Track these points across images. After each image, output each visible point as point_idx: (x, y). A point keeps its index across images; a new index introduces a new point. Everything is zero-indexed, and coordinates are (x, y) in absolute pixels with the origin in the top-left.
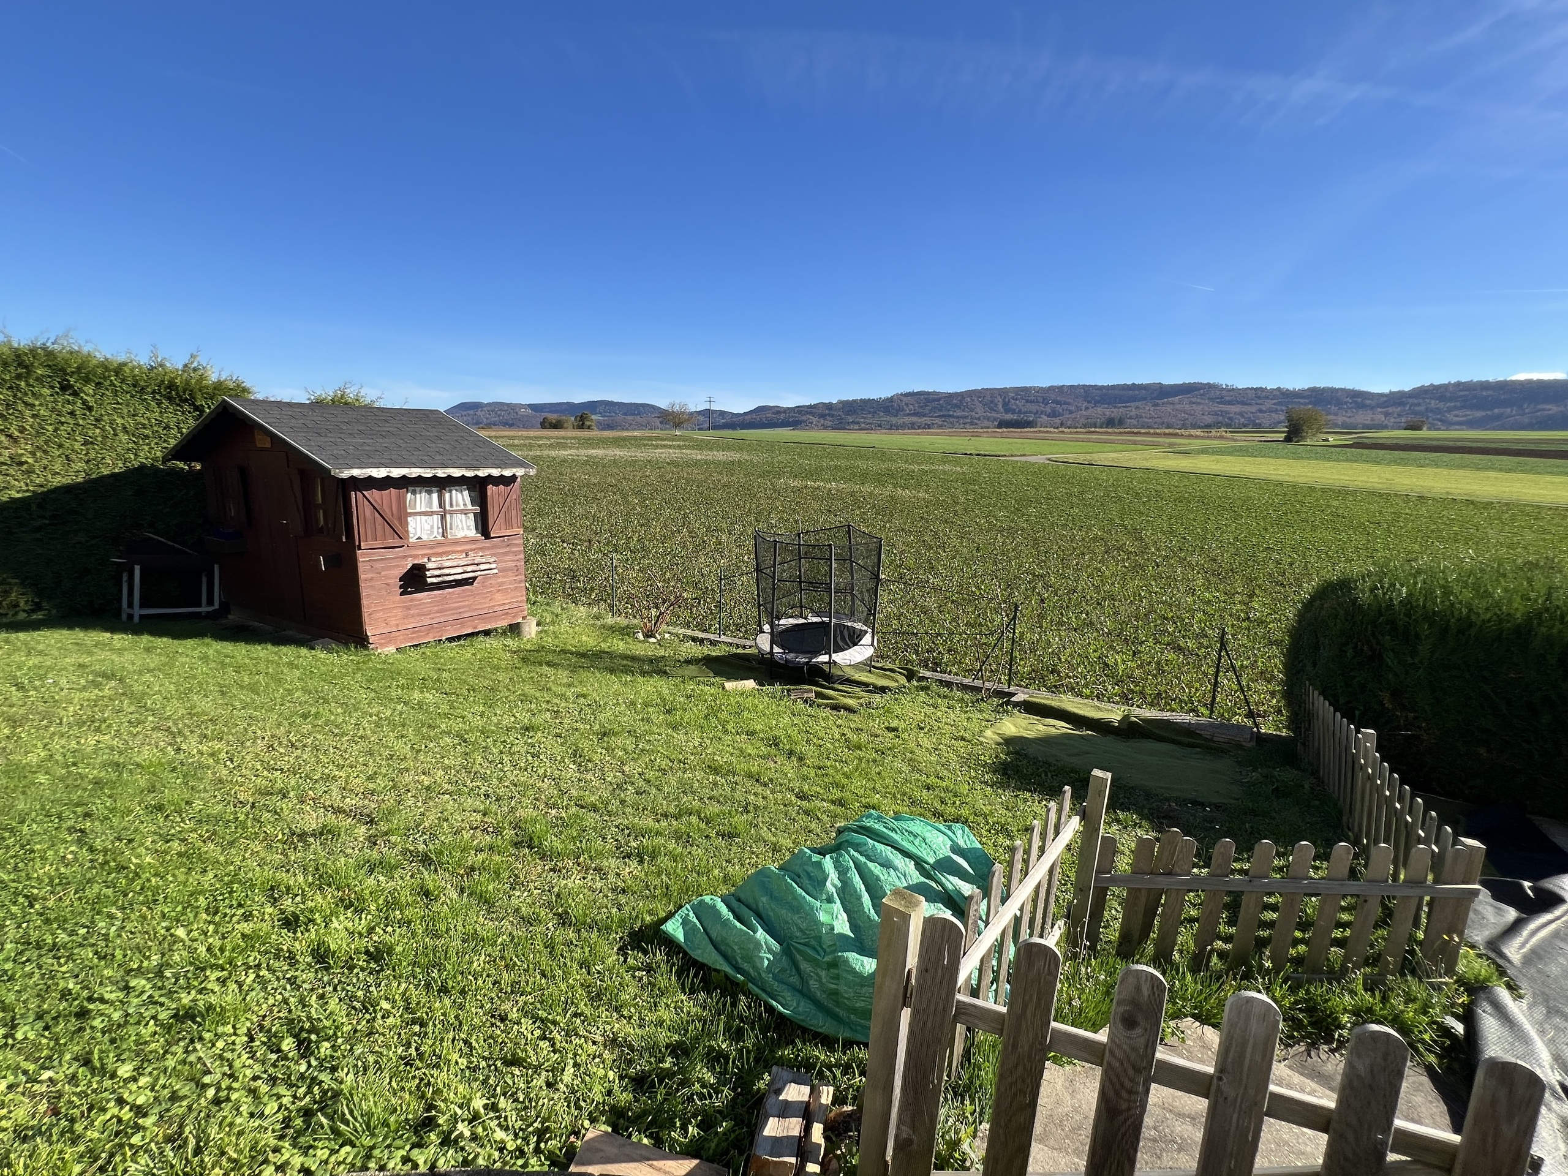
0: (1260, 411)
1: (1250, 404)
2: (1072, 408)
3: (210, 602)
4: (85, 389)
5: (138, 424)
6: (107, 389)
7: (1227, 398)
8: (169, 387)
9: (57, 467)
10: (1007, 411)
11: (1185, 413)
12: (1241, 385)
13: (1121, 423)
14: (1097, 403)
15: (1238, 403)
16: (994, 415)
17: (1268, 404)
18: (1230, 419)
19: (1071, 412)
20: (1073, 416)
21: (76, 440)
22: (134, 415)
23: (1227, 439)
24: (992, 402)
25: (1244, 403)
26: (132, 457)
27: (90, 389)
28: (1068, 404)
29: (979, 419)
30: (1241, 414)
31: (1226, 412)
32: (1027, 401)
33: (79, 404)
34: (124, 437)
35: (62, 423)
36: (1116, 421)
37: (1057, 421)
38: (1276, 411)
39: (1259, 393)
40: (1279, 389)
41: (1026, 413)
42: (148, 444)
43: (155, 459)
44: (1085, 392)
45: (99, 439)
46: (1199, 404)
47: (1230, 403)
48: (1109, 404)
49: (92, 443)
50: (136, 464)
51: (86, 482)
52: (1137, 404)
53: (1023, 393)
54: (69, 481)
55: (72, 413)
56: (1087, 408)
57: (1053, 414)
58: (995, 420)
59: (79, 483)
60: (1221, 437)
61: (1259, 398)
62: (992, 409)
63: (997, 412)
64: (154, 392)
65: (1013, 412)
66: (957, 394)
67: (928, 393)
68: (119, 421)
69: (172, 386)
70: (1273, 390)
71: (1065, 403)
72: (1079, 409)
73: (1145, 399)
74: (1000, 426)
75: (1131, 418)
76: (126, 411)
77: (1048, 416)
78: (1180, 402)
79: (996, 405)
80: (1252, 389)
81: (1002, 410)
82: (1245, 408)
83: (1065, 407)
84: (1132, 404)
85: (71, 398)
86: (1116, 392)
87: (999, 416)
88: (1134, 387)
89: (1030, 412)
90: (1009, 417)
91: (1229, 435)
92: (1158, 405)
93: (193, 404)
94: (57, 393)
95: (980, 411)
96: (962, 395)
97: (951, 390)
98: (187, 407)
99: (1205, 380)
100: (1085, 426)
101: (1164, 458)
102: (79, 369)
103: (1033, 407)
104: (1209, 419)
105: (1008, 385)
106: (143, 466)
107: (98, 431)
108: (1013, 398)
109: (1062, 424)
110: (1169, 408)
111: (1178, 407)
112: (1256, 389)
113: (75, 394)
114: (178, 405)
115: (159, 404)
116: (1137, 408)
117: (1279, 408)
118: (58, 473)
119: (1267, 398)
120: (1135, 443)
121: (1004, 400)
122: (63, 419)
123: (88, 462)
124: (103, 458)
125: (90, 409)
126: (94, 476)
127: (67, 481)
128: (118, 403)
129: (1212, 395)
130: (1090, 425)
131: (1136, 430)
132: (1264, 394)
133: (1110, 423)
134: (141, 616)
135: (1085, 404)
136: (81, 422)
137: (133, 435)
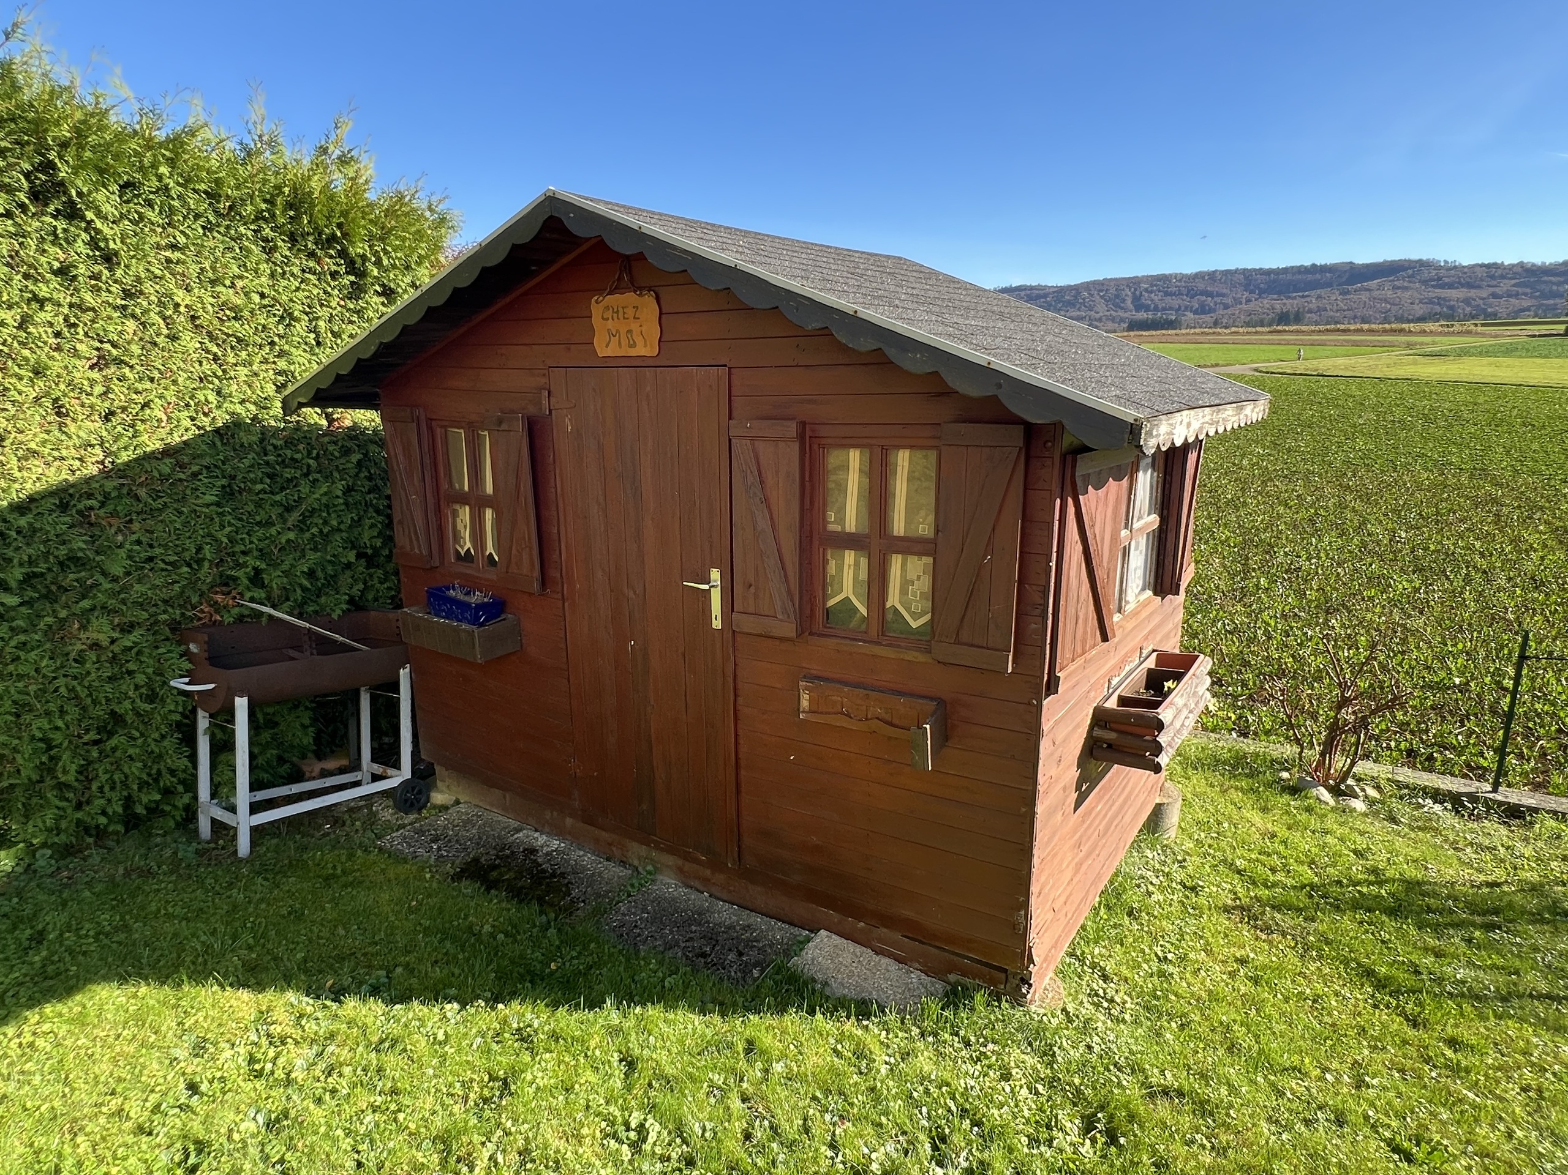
0: (1495, 296)
1: (1479, 287)
2: (1229, 301)
3: (387, 755)
4: (100, 196)
5: (223, 306)
6: (150, 204)
7: (1446, 280)
8: (290, 206)
9: (34, 437)
10: (1138, 308)
11: (1386, 301)
12: (1466, 261)
13: (1298, 318)
14: (1262, 293)
15: (1463, 286)
16: (1121, 313)
17: (1506, 285)
18: (1452, 308)
19: (1226, 307)
20: (1229, 311)
21: (76, 353)
22: (213, 282)
23: (1486, 336)
24: (1117, 296)
25: (1470, 286)
26: (212, 397)
27: (107, 200)
28: (1223, 295)
29: (1100, 320)
30: (1467, 301)
31: (1444, 299)
32: (1167, 294)
33: (80, 246)
34: (190, 341)
35: (42, 302)
36: (1292, 317)
37: (1207, 318)
38: (1517, 295)
39: (1493, 272)
40: (1521, 264)
41: (1164, 309)
42: (248, 363)
43: (263, 404)
44: (1246, 278)
45: (135, 349)
46: (1406, 288)
47: (1451, 286)
48: (1279, 293)
49: (119, 362)
50: (221, 418)
51: (105, 474)
52: (1319, 291)
53: (1161, 283)
54: (65, 475)
55: (63, 272)
56: (1248, 301)
57: (1203, 310)
58: (1122, 320)
59: (88, 480)
60: (1469, 333)
61: (1493, 277)
62: (1117, 306)
63: (1125, 310)
64: (259, 217)
65: (1147, 309)
66: (1070, 288)
67: (1032, 288)
68: (180, 296)
69: (298, 203)
70: (1513, 266)
71: (1219, 295)
72: (1238, 302)
73: (1329, 285)
74: (1131, 328)
75: (1310, 311)
76: (194, 269)
77: (1196, 312)
78: (1380, 287)
79: (1124, 301)
80: (1482, 266)
81: (1131, 307)
82: (1473, 293)
83: (1218, 300)
84: (1313, 293)
85: (61, 225)
86: (1289, 277)
87: (1127, 315)
88: (1314, 269)
89: (1171, 309)
90: (1142, 315)
91: (1480, 328)
92: (1348, 292)
93: (343, 253)
94: (23, 207)
95: (1102, 309)
96: (1076, 289)
97: (1062, 282)
98: (329, 265)
99: (1414, 256)
100: (1248, 324)
101: (1415, 363)
102: (80, 133)
103: (1175, 302)
104: (1419, 310)
105: (1140, 273)
106: (236, 425)
107: (131, 325)
108: (1146, 290)
109: (1216, 324)
110: (1364, 296)
111: (1376, 293)
112: (1488, 266)
113: (72, 213)
114: (312, 255)
115: (270, 250)
116: (1319, 297)
117: (1520, 290)
118: (35, 453)
119: (1503, 277)
120: (1356, 344)
121: (1134, 294)
122: (43, 291)
123: (108, 416)
124: (146, 405)
125: (109, 259)
126: (125, 457)
127: (55, 475)
128: (174, 247)
129: (1425, 275)
130: (1254, 322)
131: (1342, 327)
132: (1499, 272)
133: (1283, 318)
134: (255, 830)
135: (1246, 294)
136: (88, 297)
137: (211, 337)
